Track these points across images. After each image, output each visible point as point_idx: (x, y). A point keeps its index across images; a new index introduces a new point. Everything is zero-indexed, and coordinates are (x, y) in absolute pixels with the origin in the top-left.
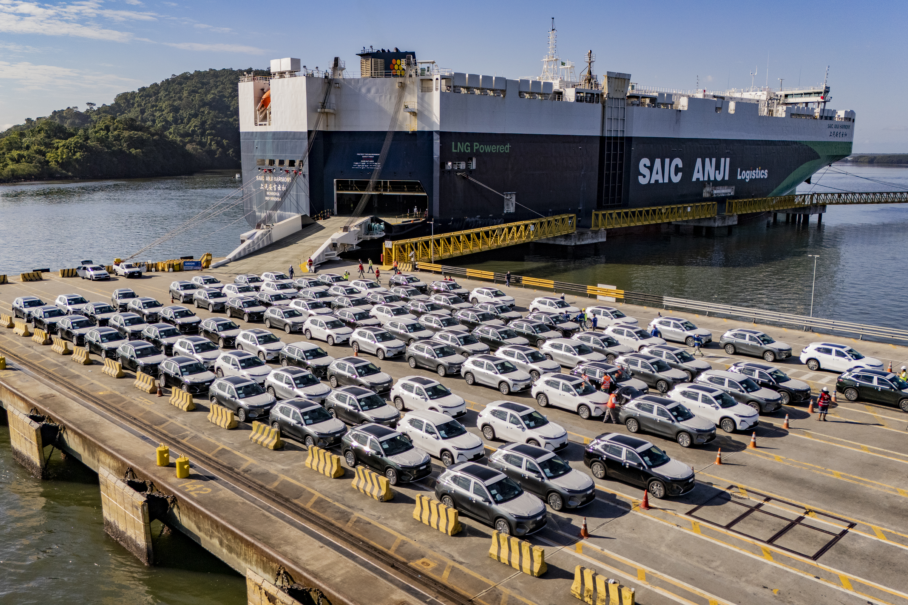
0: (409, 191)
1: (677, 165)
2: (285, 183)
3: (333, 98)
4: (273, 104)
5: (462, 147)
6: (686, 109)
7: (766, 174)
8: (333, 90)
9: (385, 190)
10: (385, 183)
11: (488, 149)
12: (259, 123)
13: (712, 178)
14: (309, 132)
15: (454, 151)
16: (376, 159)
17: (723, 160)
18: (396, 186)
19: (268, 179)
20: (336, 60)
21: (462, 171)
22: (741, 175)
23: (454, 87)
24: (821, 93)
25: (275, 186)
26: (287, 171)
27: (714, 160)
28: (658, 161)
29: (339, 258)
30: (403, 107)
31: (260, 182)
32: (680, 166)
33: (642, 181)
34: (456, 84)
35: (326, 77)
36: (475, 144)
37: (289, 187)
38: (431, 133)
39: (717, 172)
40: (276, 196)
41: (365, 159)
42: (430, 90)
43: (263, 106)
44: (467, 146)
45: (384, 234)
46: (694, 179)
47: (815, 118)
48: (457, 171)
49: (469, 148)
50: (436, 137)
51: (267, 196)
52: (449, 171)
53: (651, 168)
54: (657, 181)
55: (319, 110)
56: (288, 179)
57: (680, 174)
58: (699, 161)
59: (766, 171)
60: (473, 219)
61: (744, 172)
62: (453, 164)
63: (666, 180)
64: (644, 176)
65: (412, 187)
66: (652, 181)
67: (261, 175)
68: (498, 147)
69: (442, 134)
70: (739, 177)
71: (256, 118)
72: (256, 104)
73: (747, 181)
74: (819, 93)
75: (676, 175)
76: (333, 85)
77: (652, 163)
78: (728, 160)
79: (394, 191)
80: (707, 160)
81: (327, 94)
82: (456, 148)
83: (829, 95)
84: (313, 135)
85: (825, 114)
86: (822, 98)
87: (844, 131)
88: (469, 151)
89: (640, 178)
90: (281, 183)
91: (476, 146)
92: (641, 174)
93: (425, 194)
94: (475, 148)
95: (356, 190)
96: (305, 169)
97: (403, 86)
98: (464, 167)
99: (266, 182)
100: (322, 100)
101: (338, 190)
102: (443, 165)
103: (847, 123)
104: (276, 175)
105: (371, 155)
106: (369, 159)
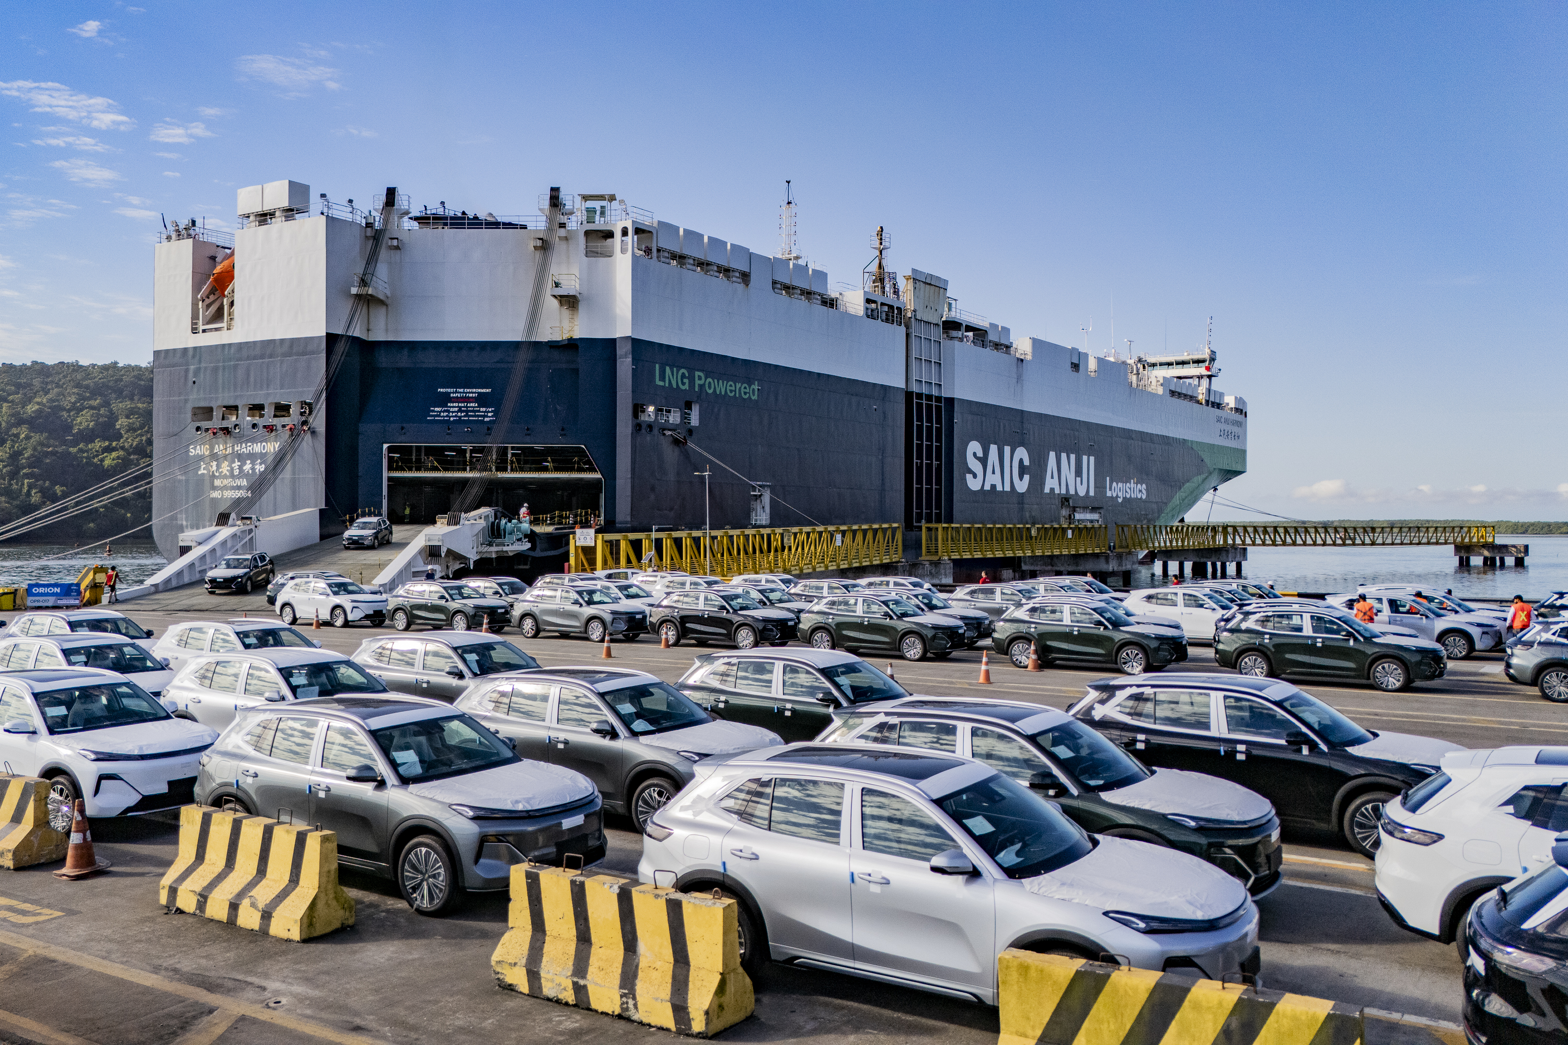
0: (557, 469)
1: (1021, 461)
2: (262, 456)
3: (382, 270)
4: (240, 286)
5: (673, 378)
6: (1029, 357)
7: (1144, 491)
8: (383, 254)
9: (502, 467)
10: (503, 452)
11: (721, 387)
12: (201, 327)
13: (1072, 492)
14: (331, 339)
15: (659, 382)
16: (482, 400)
17: (1085, 458)
18: (529, 459)
19: (219, 448)
20: (391, 193)
21: (675, 428)
22: (1110, 489)
23: (658, 251)
24: (1203, 361)
25: (236, 464)
26: (270, 429)
27: (1073, 457)
28: (993, 449)
30: (550, 284)
31: (201, 458)
32: (1027, 462)
33: (974, 484)
34: (661, 245)
35: (369, 225)
36: (698, 373)
37: (279, 460)
38: (611, 343)
39: (1078, 479)
40: (239, 488)
41: (457, 400)
42: (608, 253)
43: (212, 291)
44: (683, 376)
46: (1047, 490)
47: (1198, 402)
48: (664, 428)
49: (686, 381)
50: (625, 352)
51: (214, 488)
52: (650, 427)
53: (984, 461)
54: (993, 487)
55: (354, 291)
56: (272, 447)
57: (1027, 478)
58: (1052, 455)
59: (1144, 486)
61: (1114, 484)
62: (659, 410)
63: (1007, 488)
64: (975, 476)
65: (564, 461)
66: (987, 487)
67: (204, 444)
68: (738, 385)
69: (636, 344)
70: (1109, 494)
71: (195, 316)
72: (196, 288)
73: (1120, 500)
74: (1198, 362)
75: (1021, 478)
76: (386, 242)
77: (986, 451)
78: (1092, 459)
79: (522, 470)
80: (1064, 456)
81: (372, 259)
82: (662, 378)
83: (1216, 365)
84: (341, 347)
85: (1212, 399)
86: (1208, 369)
87: (1235, 429)
88: (686, 387)
89: (969, 477)
90: (252, 457)
91: (700, 378)
92: (970, 471)
93: (598, 475)
94: (698, 382)
95: (435, 469)
96: (319, 420)
97: (545, 245)
98: (678, 420)
99: (214, 456)
100: (360, 270)
101: (390, 468)
102: (638, 409)
103: (1238, 417)
104: (241, 439)
105: (473, 392)
106: (466, 400)
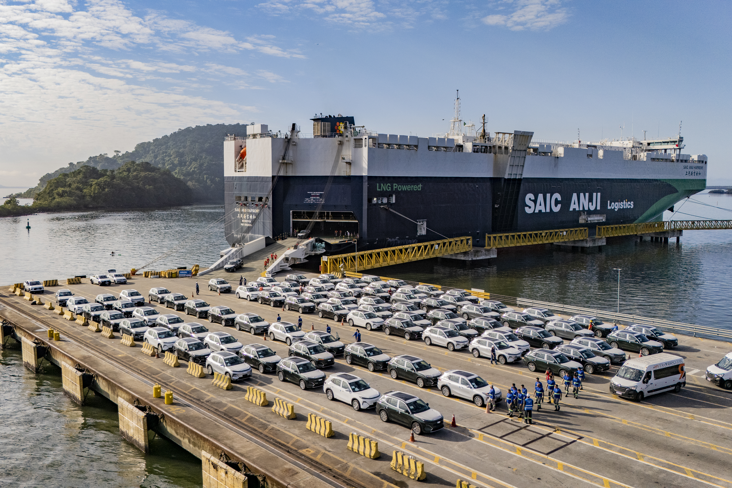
0: (345, 219)
1: (556, 199)
2: (255, 214)
3: (291, 153)
4: (248, 157)
5: (385, 187)
6: (562, 156)
7: (632, 205)
8: (291, 147)
9: (328, 218)
10: (328, 213)
11: (405, 188)
12: (238, 170)
13: (586, 208)
14: (273, 177)
15: (378, 190)
16: (321, 196)
17: (595, 194)
18: (336, 216)
19: (243, 210)
20: (294, 125)
21: (385, 204)
22: (610, 206)
23: (379, 144)
24: (676, 142)
25: (248, 216)
26: (257, 205)
27: (587, 194)
28: (541, 196)
29: (290, 268)
30: (341, 158)
31: (238, 212)
32: (559, 199)
33: (528, 211)
34: (379, 142)
35: (286, 138)
36: (394, 184)
37: (258, 215)
38: (362, 177)
39: (590, 203)
40: (249, 223)
41: (313, 196)
42: (361, 146)
43: (241, 158)
44: (389, 186)
45: (325, 251)
46: (571, 209)
47: (673, 161)
48: (381, 205)
49: (390, 188)
50: (365, 180)
51: (242, 223)
52: (375, 205)
53: (535, 201)
54: (540, 211)
55: (280, 161)
56: (257, 211)
57: (559, 206)
58: (575, 195)
59: (632, 202)
60: (393, 240)
61: (613, 203)
62: (377, 199)
63: (548, 210)
64: (530, 207)
65: (347, 216)
66: (537, 211)
67: (238, 208)
68: (412, 186)
69: (370, 178)
70: (609, 208)
71: (236, 167)
72: (236, 157)
73: (616, 210)
74: (675, 142)
75: (556, 205)
76: (291, 143)
77: (536, 198)
78: (599, 194)
79: (334, 219)
80: (582, 195)
81: (286, 149)
82: (380, 188)
83: (683, 143)
84: (276, 179)
85: (681, 158)
86: (677, 146)
87: (697, 170)
88: (390, 190)
89: (527, 209)
90: (252, 213)
91: (395, 186)
92: (527, 206)
93: (357, 221)
94: (394, 187)
95: (307, 218)
96: (270, 203)
97: (341, 143)
98: (386, 202)
99: (241, 213)
100: (282, 154)
101: (293, 218)
102: (370, 200)
103: (700, 165)
104: (249, 207)
105: (318, 193)
106: (316, 196)
